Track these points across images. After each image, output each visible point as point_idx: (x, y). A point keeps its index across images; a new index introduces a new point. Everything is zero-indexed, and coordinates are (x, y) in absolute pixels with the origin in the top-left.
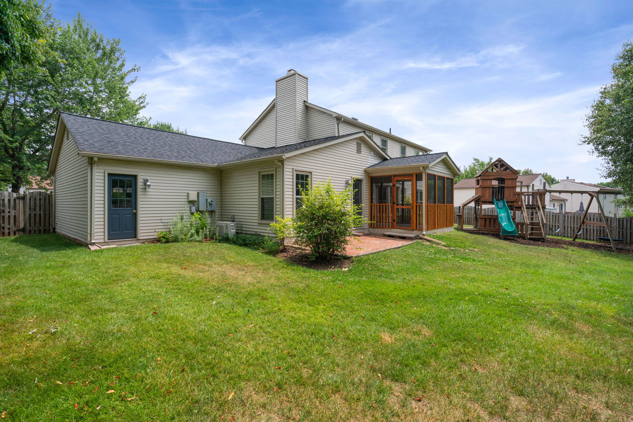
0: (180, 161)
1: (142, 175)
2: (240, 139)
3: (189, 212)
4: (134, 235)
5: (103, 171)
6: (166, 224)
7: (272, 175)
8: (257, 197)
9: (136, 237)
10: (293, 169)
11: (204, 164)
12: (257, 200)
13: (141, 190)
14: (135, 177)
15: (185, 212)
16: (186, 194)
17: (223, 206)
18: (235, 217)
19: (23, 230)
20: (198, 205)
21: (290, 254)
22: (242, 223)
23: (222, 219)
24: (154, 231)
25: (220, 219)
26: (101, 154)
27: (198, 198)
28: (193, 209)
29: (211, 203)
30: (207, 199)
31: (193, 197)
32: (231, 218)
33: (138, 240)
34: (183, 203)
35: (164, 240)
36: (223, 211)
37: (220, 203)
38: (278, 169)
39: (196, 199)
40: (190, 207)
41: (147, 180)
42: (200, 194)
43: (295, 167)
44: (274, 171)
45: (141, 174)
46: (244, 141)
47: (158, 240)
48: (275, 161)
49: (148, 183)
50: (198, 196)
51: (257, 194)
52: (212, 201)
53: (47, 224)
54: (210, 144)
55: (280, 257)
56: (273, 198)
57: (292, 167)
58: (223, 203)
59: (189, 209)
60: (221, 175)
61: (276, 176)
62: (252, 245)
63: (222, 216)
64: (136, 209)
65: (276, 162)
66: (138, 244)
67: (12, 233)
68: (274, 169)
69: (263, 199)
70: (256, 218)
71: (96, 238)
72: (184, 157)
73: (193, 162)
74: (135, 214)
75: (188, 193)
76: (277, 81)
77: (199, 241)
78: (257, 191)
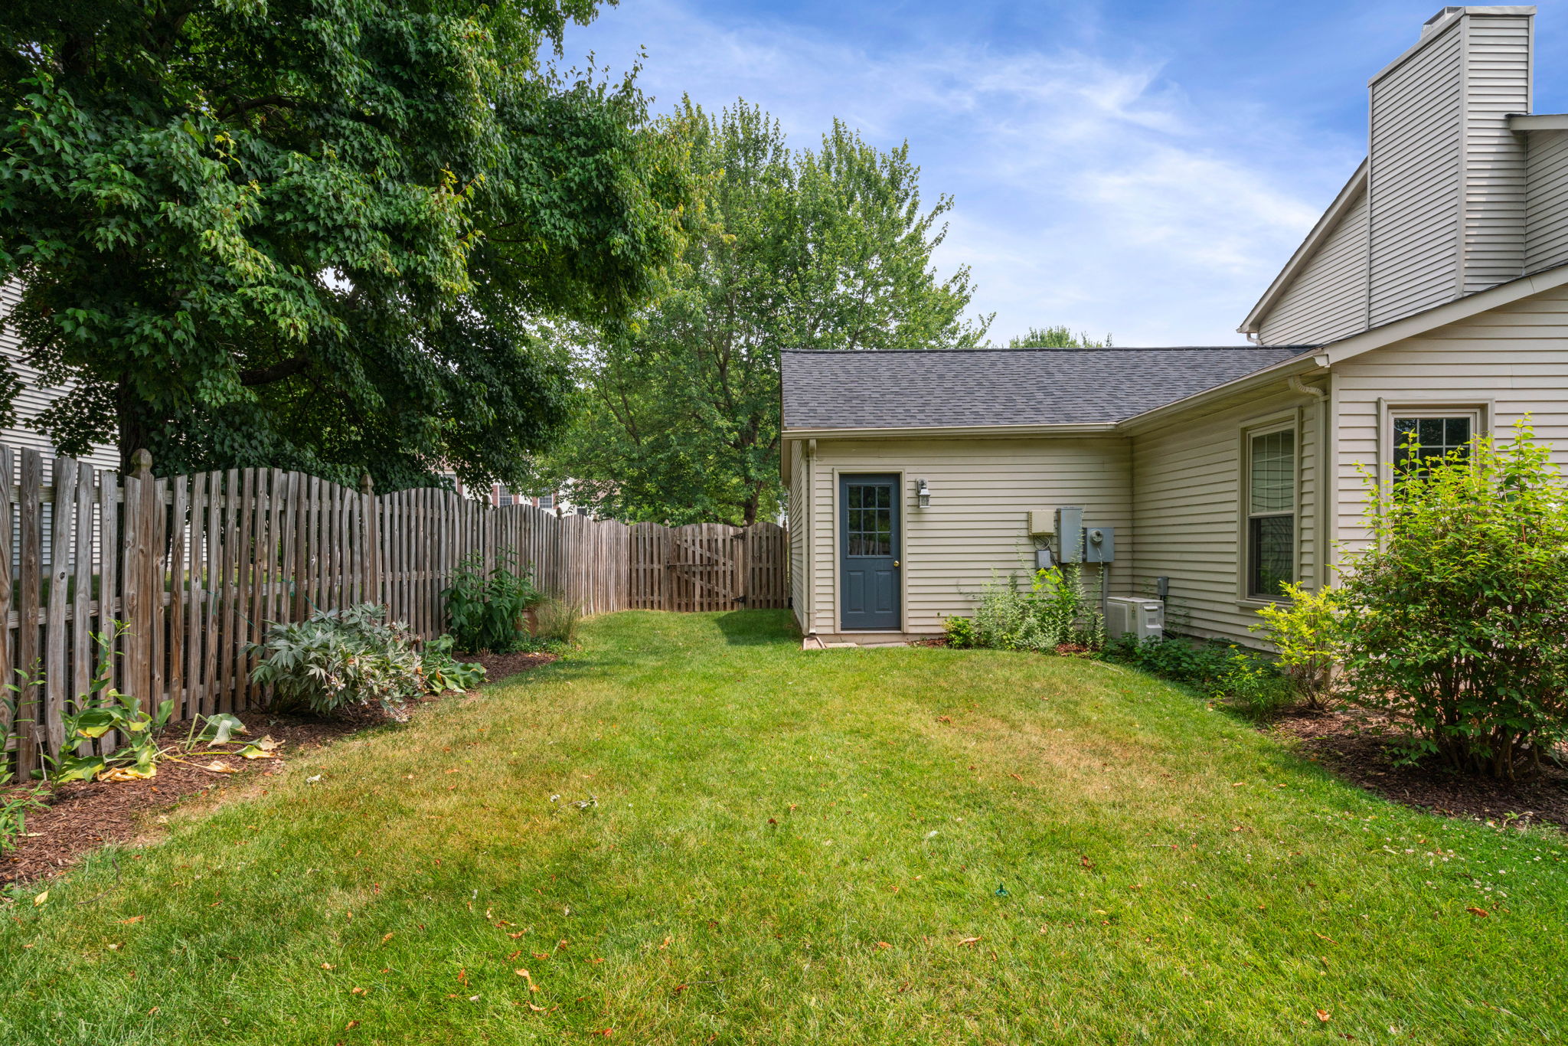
0: (1003, 426)
1: (912, 470)
2: (1240, 330)
3: (1031, 565)
4: (894, 622)
5: (829, 469)
6: (970, 598)
7: (1288, 436)
8: (1234, 517)
9: (899, 628)
10: (1378, 403)
11: (1074, 426)
12: (1234, 527)
13: (910, 510)
14: (896, 477)
15: (1018, 565)
16: (1023, 517)
17: (1138, 548)
18: (1171, 583)
19: (744, 600)
20: (1059, 545)
21: (1335, 726)
22: (1189, 604)
23: (1137, 588)
24: (935, 614)
25: (1129, 588)
26: (824, 431)
27: (1058, 528)
28: (1045, 557)
29: (1097, 539)
30: (1085, 530)
31: (1044, 523)
32: (1158, 586)
33: (905, 634)
34: (1013, 541)
35: (958, 640)
36: (1137, 564)
37: (1128, 540)
38: (1308, 411)
39: (1050, 528)
40: (1036, 553)
41: (923, 484)
42: (1063, 514)
43: (1384, 395)
44: (1292, 418)
45: (908, 469)
46: (1254, 336)
47: (944, 640)
48: (1291, 383)
49: (924, 492)
50: (1058, 520)
51: (1235, 507)
52: (1098, 534)
53: (779, 590)
54: (1117, 363)
55: (1286, 735)
56: (1291, 517)
57: (1373, 396)
58: (1137, 540)
59: (1032, 557)
60: (1132, 452)
61: (1302, 437)
62: (1198, 677)
63: (1137, 580)
64: (899, 558)
65: (1295, 385)
66: (903, 644)
67: (729, 605)
68: (1295, 412)
69: (1256, 524)
70: (1233, 589)
71: (818, 622)
72: (1019, 412)
73: (1043, 423)
74: (898, 570)
75: (1029, 514)
76: (1374, 85)
77: (1046, 651)
78: (1235, 496)
